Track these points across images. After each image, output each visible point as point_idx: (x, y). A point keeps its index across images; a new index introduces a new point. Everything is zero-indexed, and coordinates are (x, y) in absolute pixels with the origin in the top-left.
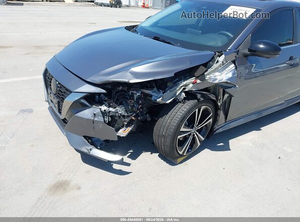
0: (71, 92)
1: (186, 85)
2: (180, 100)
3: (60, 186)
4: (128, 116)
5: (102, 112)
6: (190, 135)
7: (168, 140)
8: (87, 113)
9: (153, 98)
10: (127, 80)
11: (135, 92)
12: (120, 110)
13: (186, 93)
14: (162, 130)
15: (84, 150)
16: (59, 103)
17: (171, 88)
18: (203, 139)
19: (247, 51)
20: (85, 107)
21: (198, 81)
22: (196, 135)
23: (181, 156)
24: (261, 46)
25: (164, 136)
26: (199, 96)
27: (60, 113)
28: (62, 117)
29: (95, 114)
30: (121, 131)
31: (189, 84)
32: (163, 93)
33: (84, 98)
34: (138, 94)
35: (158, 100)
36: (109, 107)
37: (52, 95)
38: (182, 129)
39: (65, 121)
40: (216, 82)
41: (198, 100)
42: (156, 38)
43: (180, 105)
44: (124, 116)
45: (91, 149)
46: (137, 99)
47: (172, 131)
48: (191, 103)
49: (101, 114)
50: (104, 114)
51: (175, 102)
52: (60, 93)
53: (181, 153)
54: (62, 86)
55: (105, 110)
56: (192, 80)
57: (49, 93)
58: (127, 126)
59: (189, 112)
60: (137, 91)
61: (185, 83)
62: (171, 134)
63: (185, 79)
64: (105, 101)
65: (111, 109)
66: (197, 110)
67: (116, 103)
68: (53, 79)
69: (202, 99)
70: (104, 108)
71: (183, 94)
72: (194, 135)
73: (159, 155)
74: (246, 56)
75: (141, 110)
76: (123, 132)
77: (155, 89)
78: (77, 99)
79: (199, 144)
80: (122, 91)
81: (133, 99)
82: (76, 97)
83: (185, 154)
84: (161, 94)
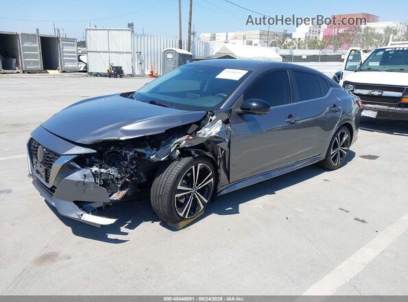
0: (59, 156)
1: (180, 143)
2: (176, 158)
3: (48, 258)
4: (122, 178)
5: (92, 173)
6: (190, 194)
7: (166, 199)
8: (77, 176)
9: (147, 156)
10: (117, 138)
11: (127, 152)
12: (113, 171)
13: (179, 149)
14: (158, 190)
15: (74, 216)
16: (46, 170)
17: (164, 145)
18: (206, 201)
19: (240, 110)
20: (74, 170)
21: (191, 138)
22: (197, 196)
23: (183, 219)
24: (254, 104)
25: (161, 196)
26: (193, 152)
27: (47, 182)
28: (49, 186)
29: (85, 175)
30: (115, 195)
31: (183, 141)
32: (157, 151)
33: (73, 160)
34: (131, 154)
35: (151, 157)
36: (101, 167)
37: (39, 164)
38: (179, 187)
39: (52, 189)
40: (206, 136)
41: (193, 156)
42: (152, 102)
43: (176, 162)
44: (117, 179)
45: (82, 215)
46: (130, 159)
47: (169, 188)
48: (186, 160)
49: (91, 175)
50: (95, 175)
51: (170, 160)
52: (48, 159)
53: (181, 215)
54: (50, 151)
55: (96, 171)
56: (185, 137)
57: (34, 163)
58: (122, 189)
59: (184, 169)
60: (130, 151)
61: (178, 140)
62: (167, 192)
63: (179, 137)
64: (96, 163)
65: (103, 170)
66: (193, 167)
67: (108, 164)
68: (40, 147)
69: (197, 155)
70: (95, 169)
71: (178, 151)
72: (194, 195)
73: (160, 224)
74: (240, 114)
75: (135, 171)
76: (117, 196)
77: (149, 147)
78: (66, 161)
79: (202, 207)
80: (114, 152)
81: (127, 160)
82: (65, 160)
83: (186, 217)
84: (155, 151)
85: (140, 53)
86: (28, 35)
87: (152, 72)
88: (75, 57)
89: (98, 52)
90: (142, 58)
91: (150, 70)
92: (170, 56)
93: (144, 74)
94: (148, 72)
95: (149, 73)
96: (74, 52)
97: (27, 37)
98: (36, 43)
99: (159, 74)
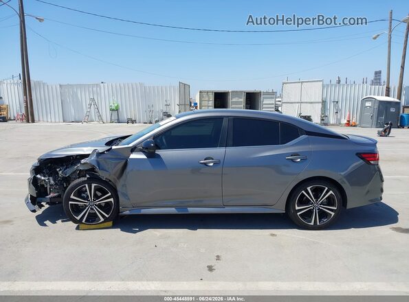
18: (107, 216)
22: (95, 209)
23: (80, 222)
38: (73, 197)
53: (78, 219)
66: (86, 185)
72: (93, 208)
79: (102, 219)
83: (84, 222)
85: (337, 102)
86: (237, 92)
87: (349, 121)
88: (273, 108)
89: (292, 103)
90: (339, 107)
91: (347, 119)
92: (368, 104)
93: (340, 123)
94: (344, 121)
95: (346, 122)
96: (272, 104)
97: (236, 93)
98: (241, 98)
99: (358, 123)
